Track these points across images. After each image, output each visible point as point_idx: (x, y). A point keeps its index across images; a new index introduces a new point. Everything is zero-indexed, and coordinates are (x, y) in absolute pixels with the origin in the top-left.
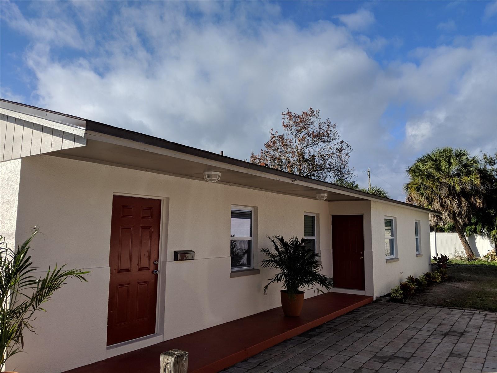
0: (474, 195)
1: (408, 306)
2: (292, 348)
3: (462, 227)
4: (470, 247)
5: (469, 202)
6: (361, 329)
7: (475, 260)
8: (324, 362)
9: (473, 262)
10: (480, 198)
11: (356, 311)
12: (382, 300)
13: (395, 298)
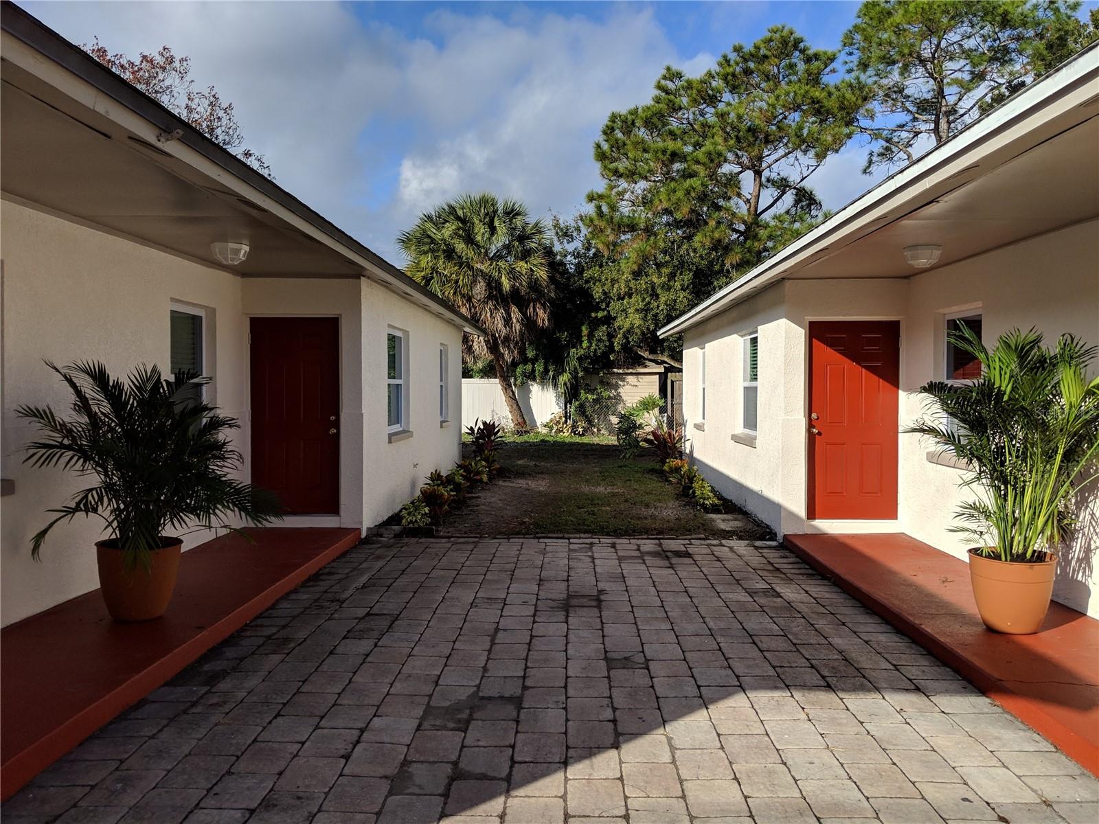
0: (535, 301)
1: (448, 542)
2: (152, 737)
3: (507, 368)
4: (519, 408)
5: (524, 314)
6: (358, 627)
7: (528, 432)
8: (280, 774)
9: (525, 438)
10: (544, 306)
11: (326, 574)
12: (381, 536)
13: (411, 525)
